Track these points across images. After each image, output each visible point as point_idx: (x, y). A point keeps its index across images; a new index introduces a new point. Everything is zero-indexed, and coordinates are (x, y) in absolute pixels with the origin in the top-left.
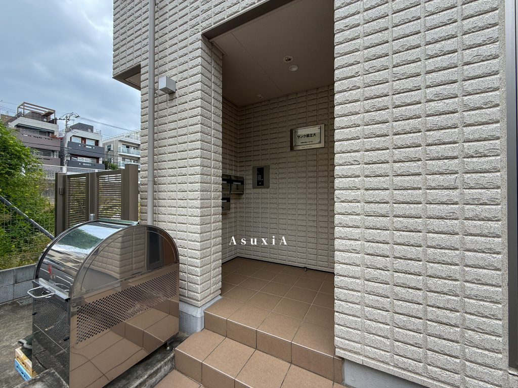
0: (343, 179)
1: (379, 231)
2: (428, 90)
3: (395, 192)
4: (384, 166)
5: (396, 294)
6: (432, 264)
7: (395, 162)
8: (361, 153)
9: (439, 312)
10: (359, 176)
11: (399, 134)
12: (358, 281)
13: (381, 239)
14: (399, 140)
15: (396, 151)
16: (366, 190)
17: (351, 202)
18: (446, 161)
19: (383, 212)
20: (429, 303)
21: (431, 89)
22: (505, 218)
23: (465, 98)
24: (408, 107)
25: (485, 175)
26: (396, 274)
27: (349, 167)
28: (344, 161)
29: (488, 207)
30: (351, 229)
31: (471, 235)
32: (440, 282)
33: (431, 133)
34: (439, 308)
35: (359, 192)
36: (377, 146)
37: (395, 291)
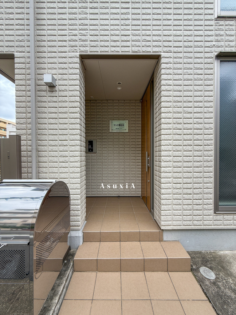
0: (165, 152)
1: (178, 173)
2: (195, 120)
3: (184, 157)
4: (180, 147)
5: (184, 198)
6: (195, 184)
7: (184, 146)
8: (172, 141)
9: (197, 201)
10: (171, 151)
11: (185, 135)
12: (170, 195)
13: (179, 177)
14: (186, 137)
15: (184, 141)
16: (174, 157)
17: (168, 162)
18: (199, 146)
19: (180, 166)
20: (194, 199)
21: (195, 119)
22: (214, 166)
23: (205, 125)
24: (188, 125)
25: (209, 152)
26: (184, 190)
27: (167, 146)
28: (165, 144)
29: (210, 163)
30: (168, 173)
31: (206, 172)
32: (197, 190)
33: (195, 136)
34: (197, 199)
35: (171, 158)
36: (178, 139)
37: (184, 196)
